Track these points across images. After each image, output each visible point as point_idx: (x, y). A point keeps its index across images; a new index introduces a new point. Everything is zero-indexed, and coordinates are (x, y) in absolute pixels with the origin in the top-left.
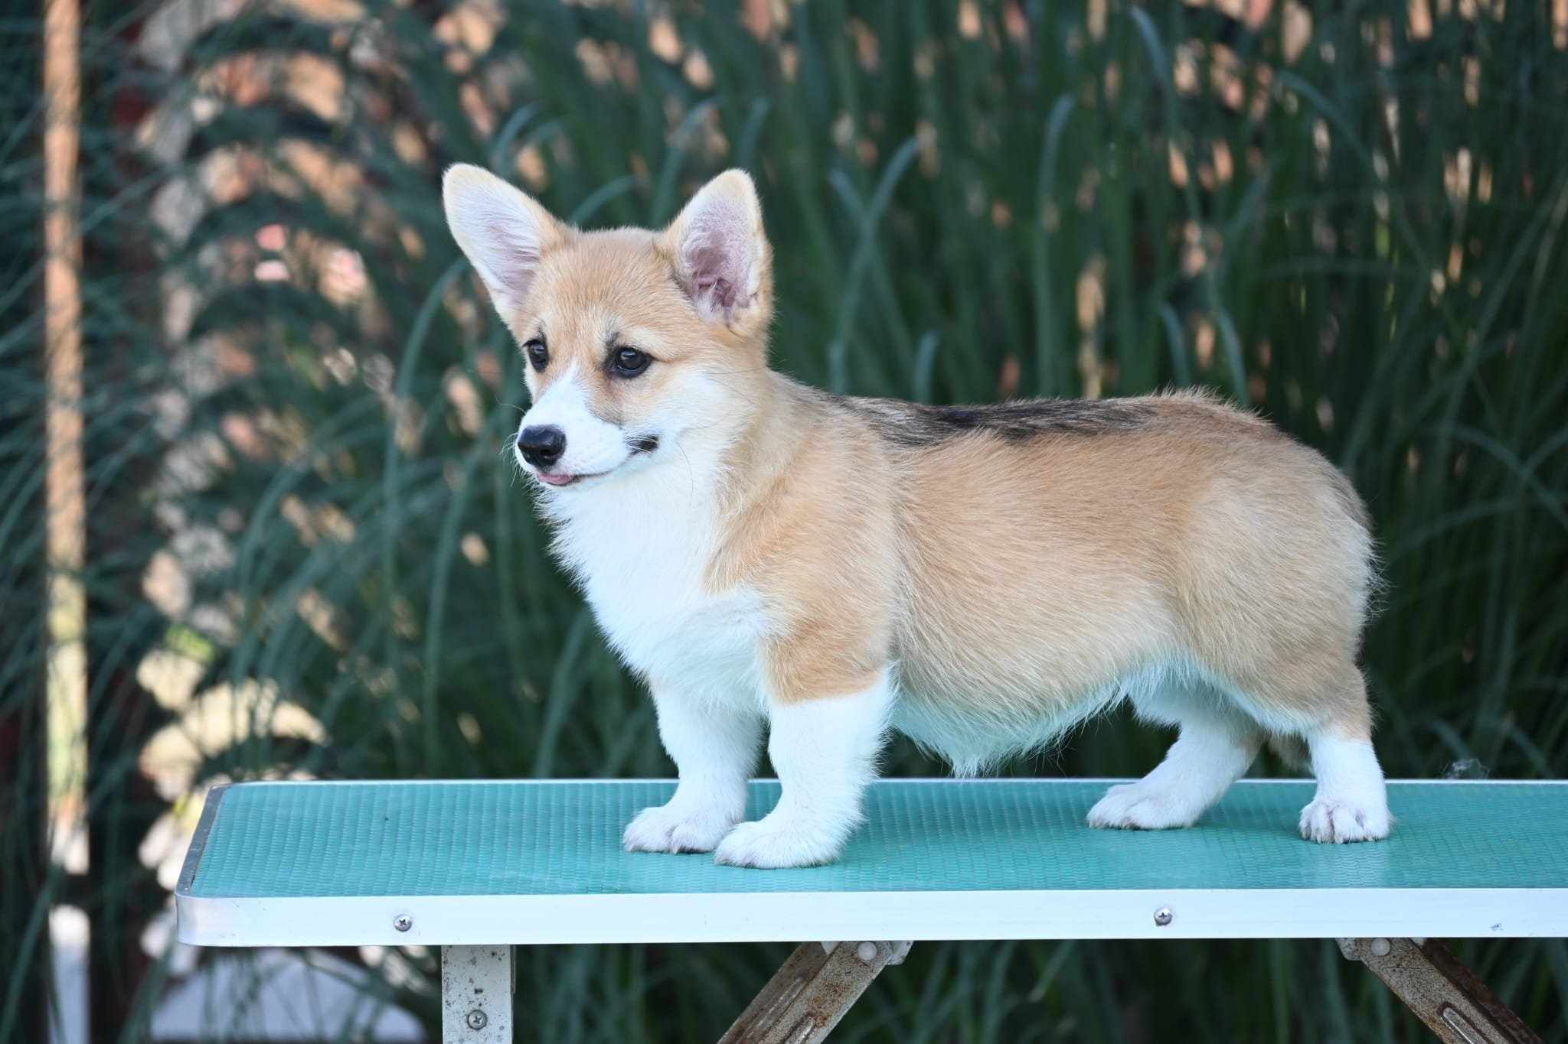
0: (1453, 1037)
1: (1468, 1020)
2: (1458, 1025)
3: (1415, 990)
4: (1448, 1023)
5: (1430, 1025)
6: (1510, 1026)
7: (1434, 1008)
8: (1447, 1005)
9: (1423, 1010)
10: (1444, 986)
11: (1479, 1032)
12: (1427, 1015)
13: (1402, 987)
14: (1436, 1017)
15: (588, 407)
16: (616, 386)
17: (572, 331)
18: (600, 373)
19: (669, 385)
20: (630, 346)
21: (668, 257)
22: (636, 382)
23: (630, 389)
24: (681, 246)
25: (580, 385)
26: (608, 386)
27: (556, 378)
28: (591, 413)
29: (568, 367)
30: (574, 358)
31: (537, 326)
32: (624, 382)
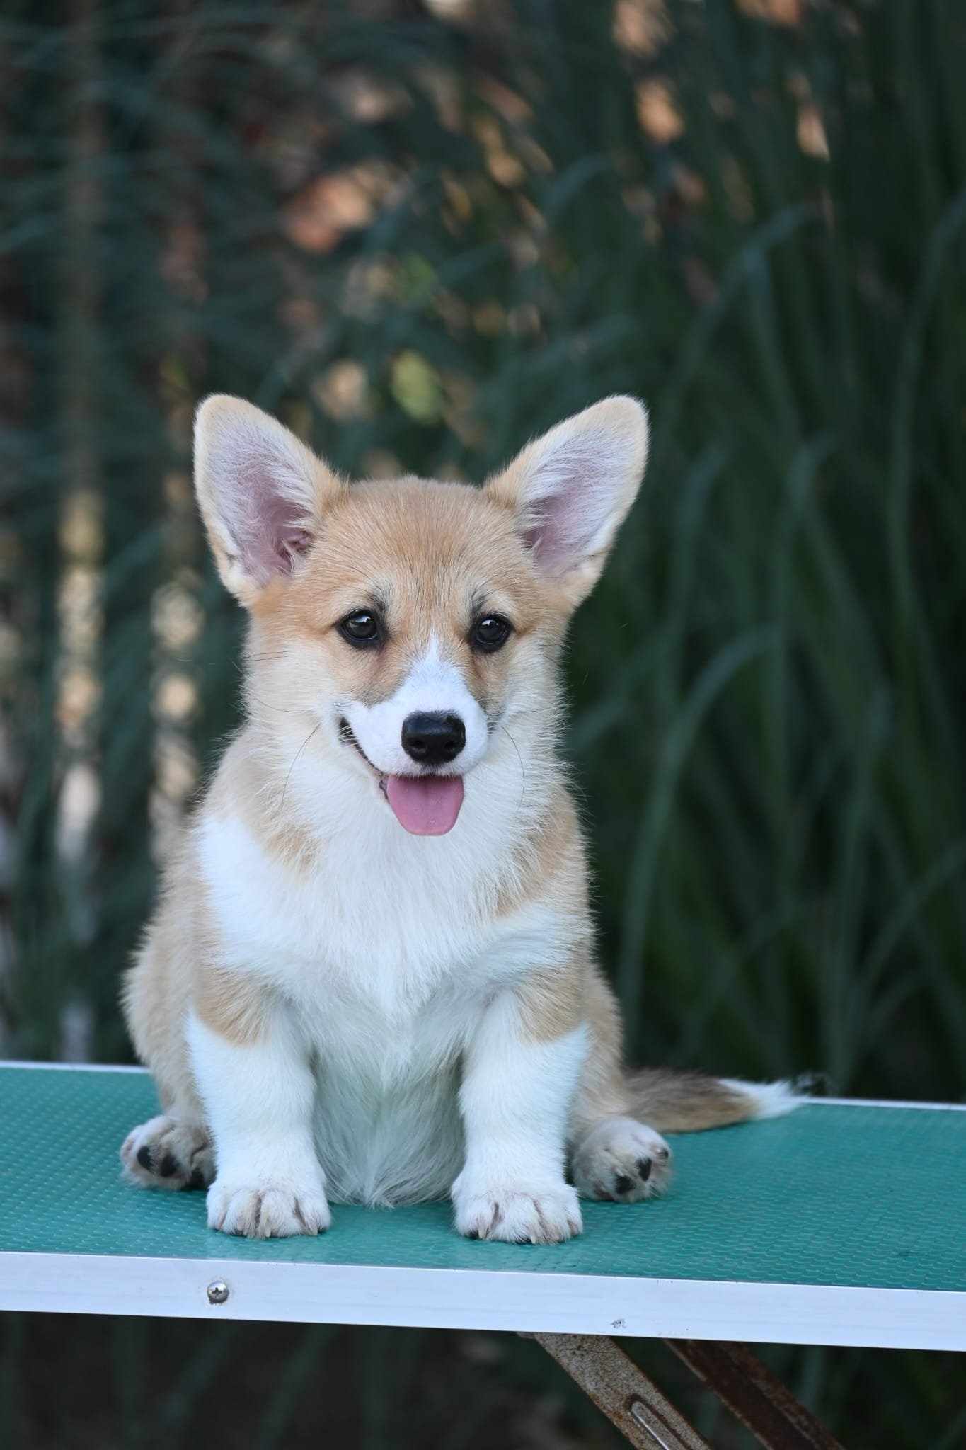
0: (642, 1437)
1: (660, 1417)
2: (648, 1423)
3: (598, 1378)
4: (637, 1420)
5: (615, 1421)
6: (787, 1410)
7: (621, 1400)
8: (635, 1398)
9: (608, 1403)
10: (632, 1374)
11: (674, 1432)
12: (611, 1410)
13: (583, 1373)
14: (622, 1412)
15: (468, 688)
16: (478, 663)
17: (429, 598)
18: (466, 647)
19: (514, 661)
20: (498, 612)
21: (510, 505)
22: (495, 657)
23: (489, 664)
24: (525, 493)
25: (451, 661)
26: (473, 662)
27: (415, 655)
28: (472, 695)
29: (427, 641)
30: (432, 630)
31: (363, 593)
32: (485, 658)
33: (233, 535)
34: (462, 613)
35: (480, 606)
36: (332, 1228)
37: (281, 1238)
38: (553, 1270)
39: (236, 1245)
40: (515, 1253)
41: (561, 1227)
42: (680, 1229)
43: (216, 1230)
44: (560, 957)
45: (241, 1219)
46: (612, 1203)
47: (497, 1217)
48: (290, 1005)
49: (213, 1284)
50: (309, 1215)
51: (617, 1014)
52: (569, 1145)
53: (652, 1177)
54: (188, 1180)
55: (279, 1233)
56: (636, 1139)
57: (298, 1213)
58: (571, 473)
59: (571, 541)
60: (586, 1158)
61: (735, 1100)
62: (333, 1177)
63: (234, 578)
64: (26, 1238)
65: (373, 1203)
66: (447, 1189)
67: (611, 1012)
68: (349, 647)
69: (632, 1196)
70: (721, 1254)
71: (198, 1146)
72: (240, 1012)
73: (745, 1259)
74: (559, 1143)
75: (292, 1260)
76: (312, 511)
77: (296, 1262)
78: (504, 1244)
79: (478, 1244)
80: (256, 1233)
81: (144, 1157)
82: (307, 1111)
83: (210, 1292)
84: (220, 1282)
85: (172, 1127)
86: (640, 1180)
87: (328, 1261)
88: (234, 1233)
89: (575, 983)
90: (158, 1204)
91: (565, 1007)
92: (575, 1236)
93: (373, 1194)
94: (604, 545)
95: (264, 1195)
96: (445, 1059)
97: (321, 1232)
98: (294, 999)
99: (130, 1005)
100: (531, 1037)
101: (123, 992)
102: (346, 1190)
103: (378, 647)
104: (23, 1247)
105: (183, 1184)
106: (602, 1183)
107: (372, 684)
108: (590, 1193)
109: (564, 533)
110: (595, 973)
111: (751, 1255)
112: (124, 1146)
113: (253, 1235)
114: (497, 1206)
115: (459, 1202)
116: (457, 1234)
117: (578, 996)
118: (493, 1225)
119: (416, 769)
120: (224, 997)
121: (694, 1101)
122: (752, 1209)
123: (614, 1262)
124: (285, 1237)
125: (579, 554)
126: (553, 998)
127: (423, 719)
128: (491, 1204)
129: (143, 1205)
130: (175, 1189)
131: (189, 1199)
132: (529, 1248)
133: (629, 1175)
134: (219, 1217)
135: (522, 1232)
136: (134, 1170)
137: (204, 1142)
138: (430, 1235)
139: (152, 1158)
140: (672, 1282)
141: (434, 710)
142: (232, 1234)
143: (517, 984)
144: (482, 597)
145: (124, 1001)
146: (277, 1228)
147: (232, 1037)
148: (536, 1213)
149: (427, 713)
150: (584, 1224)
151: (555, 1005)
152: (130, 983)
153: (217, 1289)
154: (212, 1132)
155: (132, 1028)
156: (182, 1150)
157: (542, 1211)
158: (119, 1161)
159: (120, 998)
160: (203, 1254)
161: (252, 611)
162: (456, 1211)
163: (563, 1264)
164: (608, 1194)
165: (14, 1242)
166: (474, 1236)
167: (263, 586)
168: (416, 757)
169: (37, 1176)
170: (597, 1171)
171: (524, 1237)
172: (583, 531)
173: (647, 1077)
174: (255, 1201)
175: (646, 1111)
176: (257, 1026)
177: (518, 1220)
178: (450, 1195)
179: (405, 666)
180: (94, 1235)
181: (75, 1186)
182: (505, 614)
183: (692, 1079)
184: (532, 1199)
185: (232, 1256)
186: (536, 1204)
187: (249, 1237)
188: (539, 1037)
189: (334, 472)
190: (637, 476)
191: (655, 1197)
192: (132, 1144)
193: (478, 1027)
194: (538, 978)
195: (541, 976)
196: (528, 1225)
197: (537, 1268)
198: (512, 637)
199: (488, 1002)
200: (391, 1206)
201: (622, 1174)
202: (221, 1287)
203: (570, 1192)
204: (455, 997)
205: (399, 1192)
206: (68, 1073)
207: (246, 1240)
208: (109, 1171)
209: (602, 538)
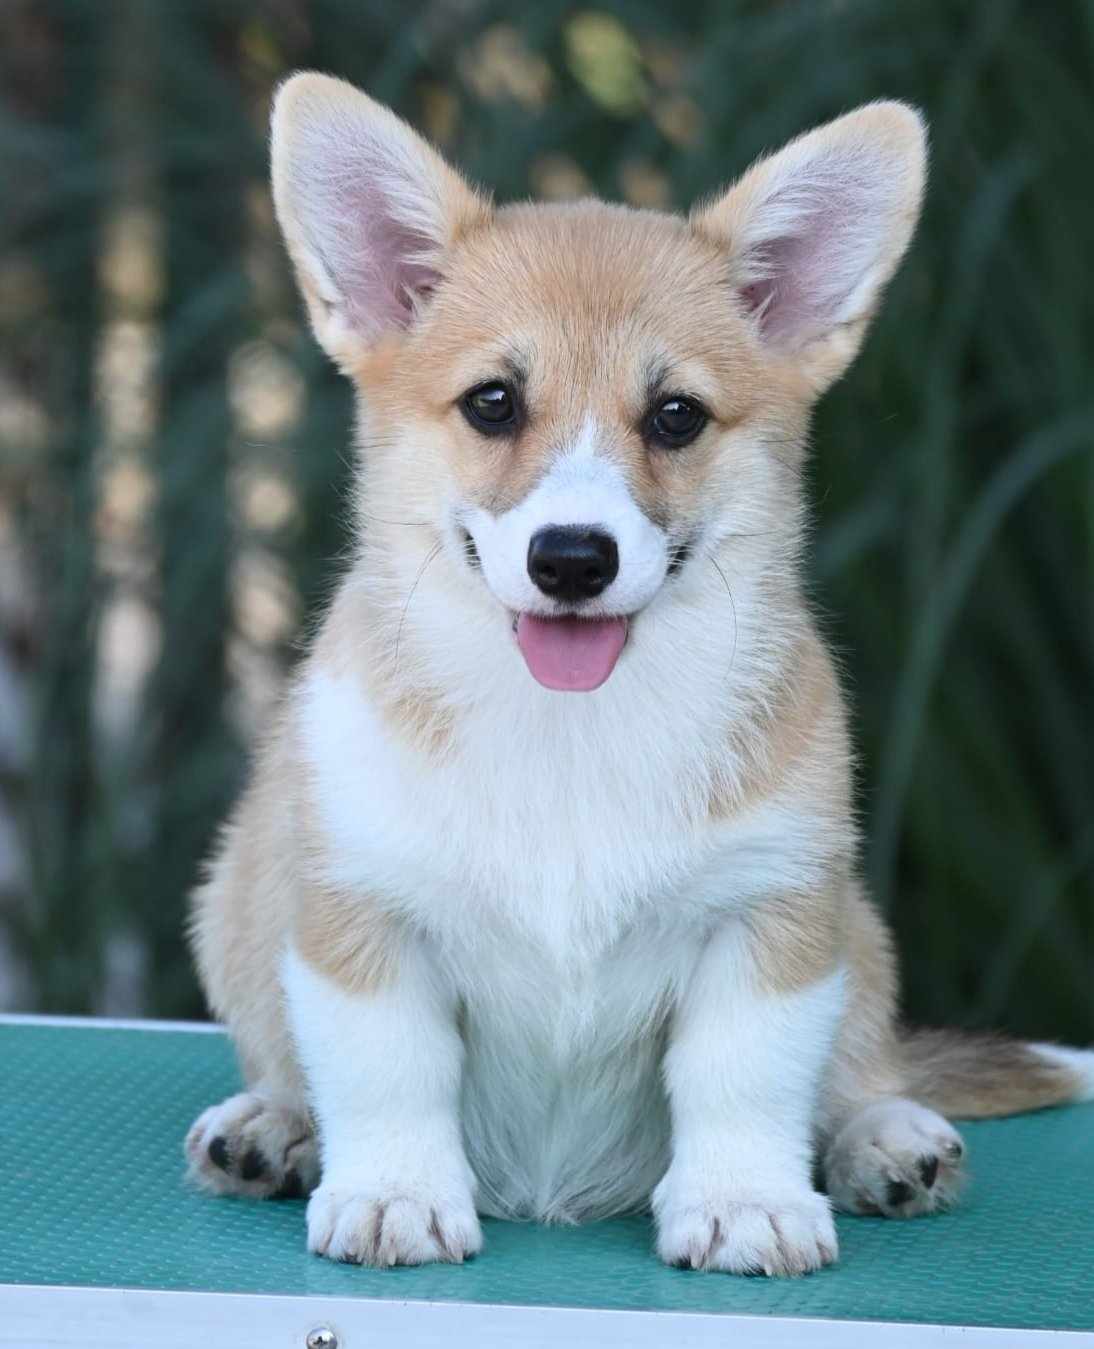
15: (632, 495)
16: (655, 461)
17: (586, 365)
18: (636, 438)
19: (718, 461)
20: (687, 393)
21: (722, 245)
22: (684, 456)
23: (675, 466)
24: (749, 229)
25: (610, 457)
26: (647, 461)
27: (560, 446)
28: (637, 505)
29: (579, 427)
30: (588, 412)
31: (498, 357)
32: (667, 455)
33: (331, 273)
34: (633, 391)
35: (659, 382)
36: (484, 1252)
37: (411, 1266)
38: (797, 1312)
39: (348, 1276)
40: (743, 1288)
41: (809, 1255)
42: (976, 1255)
43: (319, 1255)
44: (807, 877)
45: (353, 1239)
46: (879, 1219)
47: (717, 1237)
48: (425, 939)
49: (314, 1331)
50: (453, 1236)
51: (892, 952)
52: (821, 1136)
53: (938, 1182)
54: (280, 1185)
55: (408, 1260)
56: (917, 1129)
57: (436, 1232)
58: (815, 207)
59: (815, 301)
60: (845, 1155)
61: (1051, 1074)
62: (488, 1184)
63: (333, 334)
64: (49, 1264)
65: (549, 1219)
66: (646, 1198)
67: (881, 948)
68: (473, 432)
69: (909, 1209)
70: (1036, 1291)
71: (298, 1137)
72: (355, 947)
73: (1069, 1299)
74: (804, 1133)
75: (427, 1298)
76: (443, 243)
77: (433, 1301)
78: (726, 1276)
79: (689, 1276)
80: (376, 1259)
81: (218, 1152)
82: (452, 1089)
83: (311, 1343)
84: (324, 1329)
85: (258, 1110)
86: (921, 1187)
87: (477, 1299)
88: (344, 1258)
89: (830, 910)
90: (238, 1218)
91: (816, 944)
92: (827, 1266)
93: (547, 1204)
94: (864, 310)
95: (386, 1206)
96: (650, 1019)
97: (469, 1258)
98: (429, 929)
99: (202, 937)
100: (769, 987)
101: (189, 919)
102: (510, 1202)
103: (514, 434)
104: (46, 1278)
105: (273, 1190)
106: (868, 1191)
107: (500, 487)
108: (850, 1203)
109: (808, 289)
110: (858, 895)
111: (1074, 1293)
112: (191, 1135)
113: (371, 1262)
114: (717, 1223)
115: (663, 1217)
116: (660, 1262)
117: (834, 929)
118: (712, 1249)
119: (547, 605)
120: (336, 924)
121: (993, 1075)
122: (1078, 1227)
123: (882, 1302)
124: (416, 1265)
125: (827, 320)
126: (802, 934)
127: (555, 535)
128: (708, 1221)
129: (217, 1219)
130: (261, 1196)
131: (283, 1209)
132: (759, 1282)
133: (906, 1180)
134: (324, 1236)
135: (753, 1260)
136: (203, 1169)
137: (304, 1131)
138: (619, 1264)
139: (230, 1154)
140: (964, 1330)
141: (571, 524)
142: (341, 1261)
143: (747, 912)
144: (665, 370)
145: (191, 931)
146: (405, 1252)
147: (345, 982)
148: (772, 1232)
149: (562, 527)
150: (842, 1249)
151: (800, 940)
152: (202, 905)
153: (320, 1338)
154: (317, 1115)
155: (204, 971)
156: (272, 1142)
157: (781, 1229)
158: (183, 1157)
159: (188, 926)
160: (300, 1288)
161: (358, 381)
162: (659, 1228)
163: (809, 1304)
164: (876, 1206)
165: (35, 1271)
166: (684, 1265)
167: (371, 347)
168: (546, 589)
169: (67, 1177)
170: (861, 1174)
171: (755, 1266)
172: (833, 288)
173: (928, 1039)
174: (375, 1214)
175: (929, 1088)
176: (380, 967)
177: (746, 1242)
178: (650, 1205)
179: (544, 460)
180: (148, 1261)
181: (119, 1192)
182: (699, 396)
183: (988, 1044)
184: (766, 1212)
185: (342, 1293)
186: (772, 1220)
187: (365, 1263)
188: (777, 985)
189: (473, 188)
190: (908, 217)
191: (942, 1209)
192: (202, 1131)
193: (695, 971)
194: (779, 903)
195: (782, 903)
196: (761, 1250)
197: (774, 1309)
198: (711, 429)
199: (707, 938)
200: (573, 1222)
201: (896, 1179)
202: (326, 1336)
203: (820, 1203)
204: (660, 933)
205: (582, 1202)
206: (108, 1033)
207: (362, 1269)
208: (169, 1171)
209: (860, 300)
